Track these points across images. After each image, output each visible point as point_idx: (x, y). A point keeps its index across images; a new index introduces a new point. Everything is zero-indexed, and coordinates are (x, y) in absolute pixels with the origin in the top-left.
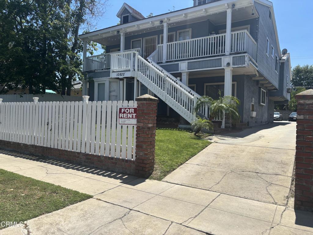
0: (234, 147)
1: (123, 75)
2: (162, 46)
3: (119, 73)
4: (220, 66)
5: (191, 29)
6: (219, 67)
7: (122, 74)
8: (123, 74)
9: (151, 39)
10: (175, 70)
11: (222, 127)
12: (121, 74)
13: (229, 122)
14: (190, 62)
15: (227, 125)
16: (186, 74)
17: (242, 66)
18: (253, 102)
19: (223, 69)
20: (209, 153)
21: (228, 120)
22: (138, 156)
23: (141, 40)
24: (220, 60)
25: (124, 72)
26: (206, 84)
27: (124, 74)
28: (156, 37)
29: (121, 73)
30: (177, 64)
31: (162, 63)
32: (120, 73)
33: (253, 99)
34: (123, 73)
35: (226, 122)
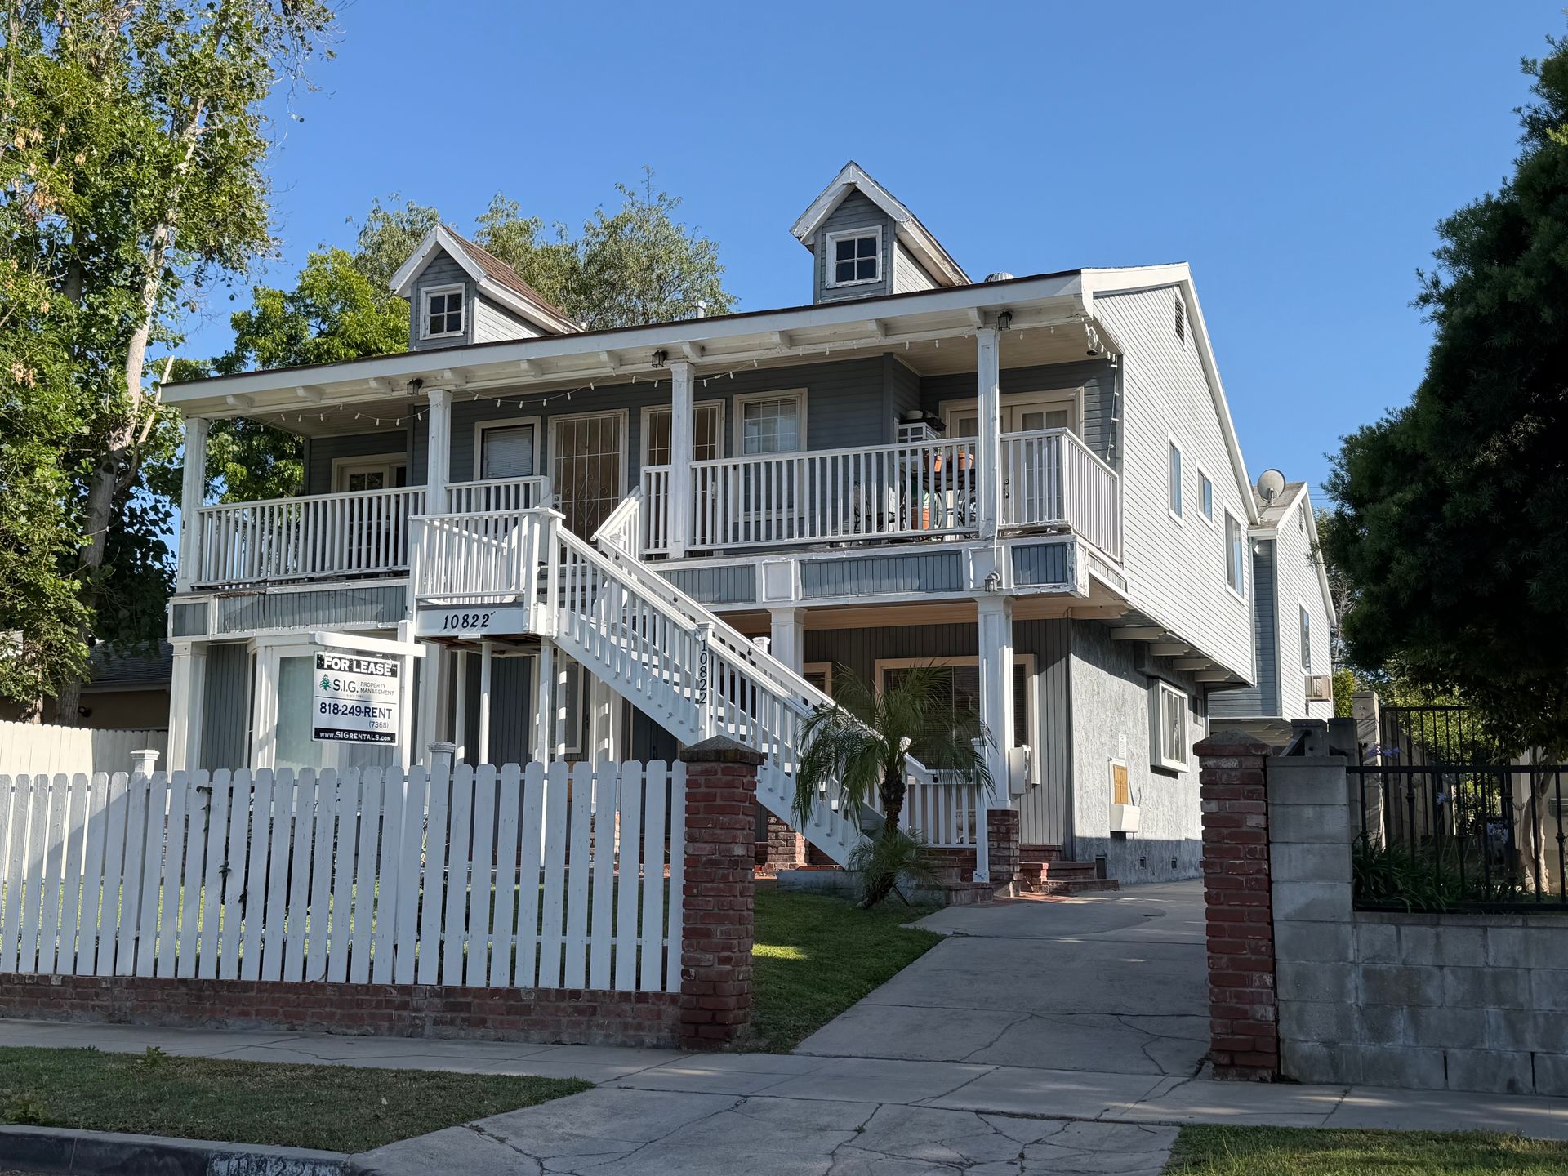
0: (1037, 948)
1: (483, 625)
2: (666, 473)
3: (455, 612)
4: (954, 585)
5: (805, 391)
6: (950, 589)
7: (476, 617)
8: (481, 621)
9: (594, 425)
10: (738, 597)
11: (976, 880)
12: (471, 621)
13: (1007, 853)
14: (812, 562)
15: (997, 868)
16: (791, 618)
17: (1055, 591)
18: (1124, 753)
19: (971, 600)
20: (940, 970)
21: (1004, 845)
22: (692, 971)
23: (533, 425)
24: (954, 557)
25: (488, 612)
26: (882, 665)
27: (486, 617)
28: (623, 416)
29: (471, 613)
30: (748, 566)
31: (662, 557)
32: (461, 613)
33: (1122, 739)
34: (481, 612)
35: (993, 853)
